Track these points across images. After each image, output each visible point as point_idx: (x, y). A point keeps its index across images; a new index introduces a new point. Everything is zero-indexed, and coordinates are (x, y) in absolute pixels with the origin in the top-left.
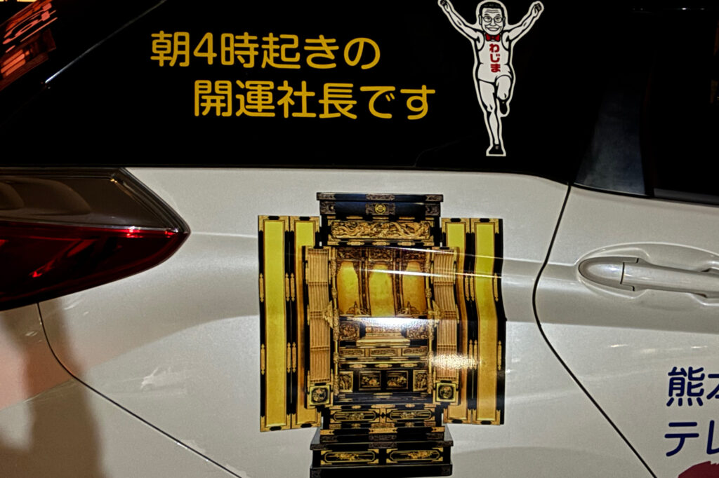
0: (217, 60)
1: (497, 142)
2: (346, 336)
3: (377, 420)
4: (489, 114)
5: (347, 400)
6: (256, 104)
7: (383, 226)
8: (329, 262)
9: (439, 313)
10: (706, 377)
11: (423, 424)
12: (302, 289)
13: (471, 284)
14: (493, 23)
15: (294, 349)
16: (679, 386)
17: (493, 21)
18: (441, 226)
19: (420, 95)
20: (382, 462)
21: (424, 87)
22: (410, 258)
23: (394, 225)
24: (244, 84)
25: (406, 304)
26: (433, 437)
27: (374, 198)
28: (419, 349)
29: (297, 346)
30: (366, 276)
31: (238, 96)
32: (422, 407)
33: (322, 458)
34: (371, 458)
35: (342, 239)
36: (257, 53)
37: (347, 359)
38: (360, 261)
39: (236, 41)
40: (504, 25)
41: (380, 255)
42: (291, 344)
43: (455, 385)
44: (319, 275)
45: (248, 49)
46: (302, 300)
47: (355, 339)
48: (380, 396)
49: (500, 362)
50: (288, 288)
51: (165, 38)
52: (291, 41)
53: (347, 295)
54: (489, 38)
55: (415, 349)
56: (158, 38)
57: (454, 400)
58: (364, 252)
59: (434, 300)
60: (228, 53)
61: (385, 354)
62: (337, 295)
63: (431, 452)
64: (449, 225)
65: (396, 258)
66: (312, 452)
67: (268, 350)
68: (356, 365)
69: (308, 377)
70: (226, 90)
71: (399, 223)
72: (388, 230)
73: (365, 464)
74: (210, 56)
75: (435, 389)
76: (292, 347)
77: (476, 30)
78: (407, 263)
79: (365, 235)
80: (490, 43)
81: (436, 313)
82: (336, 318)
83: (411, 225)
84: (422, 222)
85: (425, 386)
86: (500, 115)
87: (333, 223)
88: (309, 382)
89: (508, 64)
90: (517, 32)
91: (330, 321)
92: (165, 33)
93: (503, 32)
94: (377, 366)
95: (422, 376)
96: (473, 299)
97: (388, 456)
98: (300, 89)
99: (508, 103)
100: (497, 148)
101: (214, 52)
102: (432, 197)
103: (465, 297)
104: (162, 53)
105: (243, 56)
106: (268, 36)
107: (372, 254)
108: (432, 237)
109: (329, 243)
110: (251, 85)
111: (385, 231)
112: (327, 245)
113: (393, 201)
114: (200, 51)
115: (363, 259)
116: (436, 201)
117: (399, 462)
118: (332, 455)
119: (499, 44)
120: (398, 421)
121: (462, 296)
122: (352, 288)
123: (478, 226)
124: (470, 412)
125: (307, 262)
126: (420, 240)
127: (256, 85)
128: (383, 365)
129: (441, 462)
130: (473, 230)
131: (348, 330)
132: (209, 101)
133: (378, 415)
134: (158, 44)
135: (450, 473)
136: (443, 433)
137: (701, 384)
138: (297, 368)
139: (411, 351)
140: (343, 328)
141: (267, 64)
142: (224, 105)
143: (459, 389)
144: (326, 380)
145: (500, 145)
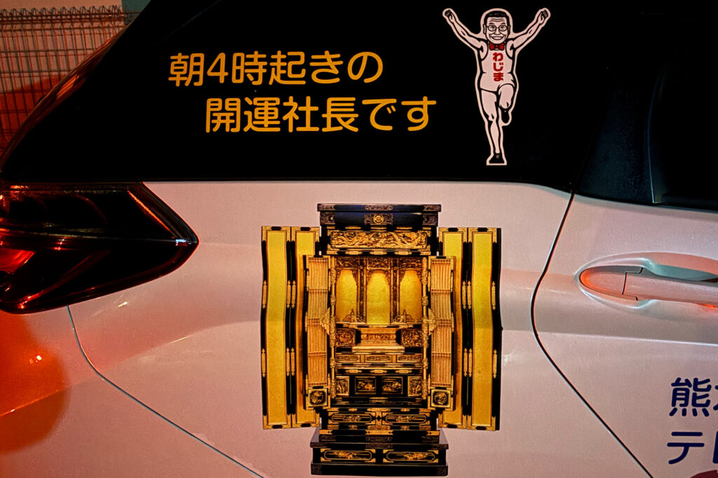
0: (228, 78)
1: (498, 151)
2: (342, 342)
3: (373, 423)
4: (490, 123)
5: (343, 403)
6: (263, 120)
7: (380, 236)
8: (329, 270)
9: (434, 321)
10: (713, 388)
11: (418, 428)
12: (302, 295)
13: (469, 292)
14: (497, 32)
15: (293, 354)
16: (684, 397)
17: (497, 30)
18: (438, 236)
19: (421, 106)
20: (379, 461)
21: (425, 98)
22: (407, 266)
23: (391, 235)
24: (252, 101)
25: (401, 313)
26: (429, 440)
27: (372, 208)
28: (413, 356)
29: (295, 352)
30: (365, 284)
31: (246, 113)
32: (417, 412)
33: (322, 455)
34: (368, 457)
35: (341, 249)
36: (265, 71)
37: (344, 365)
38: (359, 270)
39: (247, 60)
40: (509, 33)
41: (377, 263)
42: (290, 349)
43: (449, 391)
44: (319, 283)
45: (257, 67)
46: (302, 306)
47: (351, 345)
48: (375, 399)
49: (495, 370)
50: (289, 294)
51: (183, 60)
52: (298, 58)
53: (345, 302)
54: (493, 47)
55: (409, 356)
56: (176, 60)
57: (448, 406)
58: (361, 261)
59: (430, 308)
60: (238, 72)
61: (380, 360)
62: (335, 302)
63: (427, 454)
64: (446, 235)
65: (393, 267)
66: (312, 449)
67: (268, 354)
68: (352, 370)
69: (307, 380)
70: (235, 107)
71: (396, 233)
72: (385, 239)
73: (363, 462)
74: (222, 74)
75: (430, 395)
76: (290, 352)
77: (479, 40)
78: (404, 271)
79: (363, 245)
80: (494, 52)
81: (430, 321)
82: (333, 325)
83: (408, 234)
84: (419, 232)
85: (420, 392)
86: (502, 124)
87: (332, 233)
88: (307, 385)
89: (511, 73)
90: (522, 40)
91: (327, 328)
92: (183, 55)
93: (507, 40)
94: (372, 372)
95: (416, 382)
96: (470, 307)
97: (384, 456)
98: (304, 105)
99: (510, 112)
100: (497, 157)
101: (225, 71)
102: (429, 207)
103: (462, 305)
104: (178, 74)
105: (252, 74)
106: (276, 54)
107: (370, 263)
108: (429, 247)
109: (328, 252)
110: (259, 102)
111: (382, 241)
112: (326, 254)
113: (391, 212)
114: (213, 71)
115: (362, 268)
116: (434, 212)
117: (396, 462)
118: (330, 452)
119: (503, 52)
120: (394, 424)
121: (459, 304)
122: (351, 295)
123: (475, 235)
124: (465, 417)
125: (308, 270)
126: (417, 250)
127: (263, 102)
128: (379, 371)
129: (436, 464)
130: (470, 240)
131: (345, 337)
132: (219, 118)
133: (374, 418)
134: (176, 65)
135: (446, 474)
136: (438, 436)
137: (707, 395)
138: (295, 372)
139: (405, 358)
140: (339, 335)
141: (274, 80)
142: (233, 121)
143: (454, 396)
144: (323, 384)
145: (501, 154)
